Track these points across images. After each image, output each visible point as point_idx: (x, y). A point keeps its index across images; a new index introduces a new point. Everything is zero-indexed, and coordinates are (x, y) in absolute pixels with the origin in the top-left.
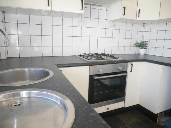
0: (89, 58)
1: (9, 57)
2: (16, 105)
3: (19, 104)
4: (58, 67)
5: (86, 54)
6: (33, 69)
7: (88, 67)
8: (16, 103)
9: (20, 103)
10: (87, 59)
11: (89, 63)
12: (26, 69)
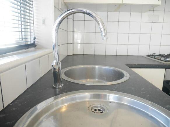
0: (163, 59)
1: (74, 54)
2: (96, 110)
3: (99, 109)
4: (130, 67)
5: (156, 54)
6: (103, 67)
7: (164, 70)
8: (97, 107)
9: (101, 107)
10: (161, 60)
11: (166, 65)
12: (97, 67)
